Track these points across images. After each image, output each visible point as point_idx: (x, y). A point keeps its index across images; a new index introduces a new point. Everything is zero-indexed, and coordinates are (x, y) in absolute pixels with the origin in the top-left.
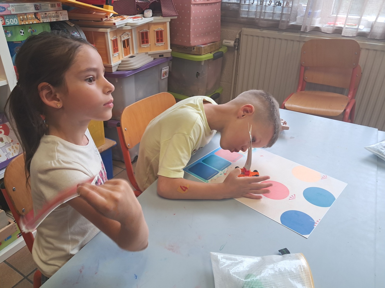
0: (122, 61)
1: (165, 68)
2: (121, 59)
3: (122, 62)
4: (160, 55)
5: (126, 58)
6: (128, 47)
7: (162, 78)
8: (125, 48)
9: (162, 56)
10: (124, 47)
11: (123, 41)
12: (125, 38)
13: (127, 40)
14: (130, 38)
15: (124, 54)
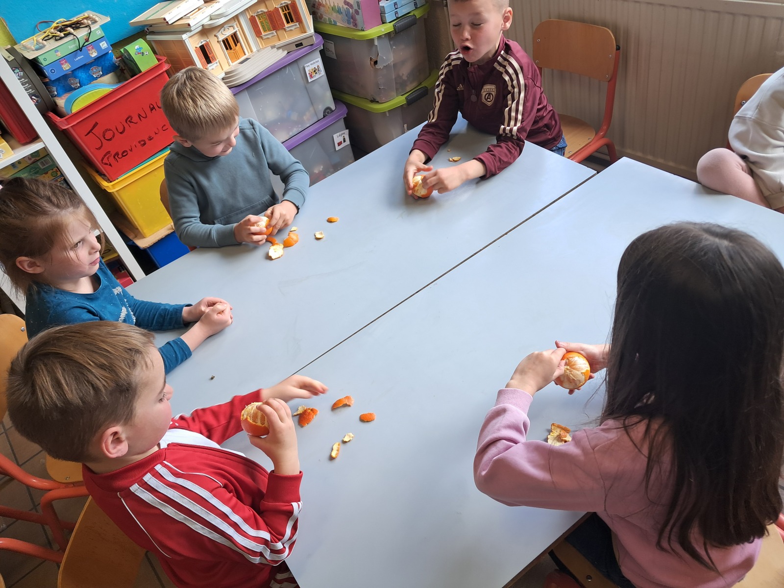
0: (226, 73)
1: (312, 62)
2: (227, 68)
3: (226, 75)
4: (296, 45)
5: (234, 65)
6: (236, 45)
7: (310, 80)
8: (231, 49)
9: (301, 44)
10: (227, 49)
11: (223, 41)
12: (227, 33)
13: (232, 36)
14: (237, 31)
15: (230, 61)
